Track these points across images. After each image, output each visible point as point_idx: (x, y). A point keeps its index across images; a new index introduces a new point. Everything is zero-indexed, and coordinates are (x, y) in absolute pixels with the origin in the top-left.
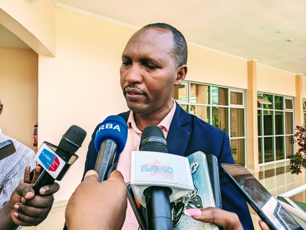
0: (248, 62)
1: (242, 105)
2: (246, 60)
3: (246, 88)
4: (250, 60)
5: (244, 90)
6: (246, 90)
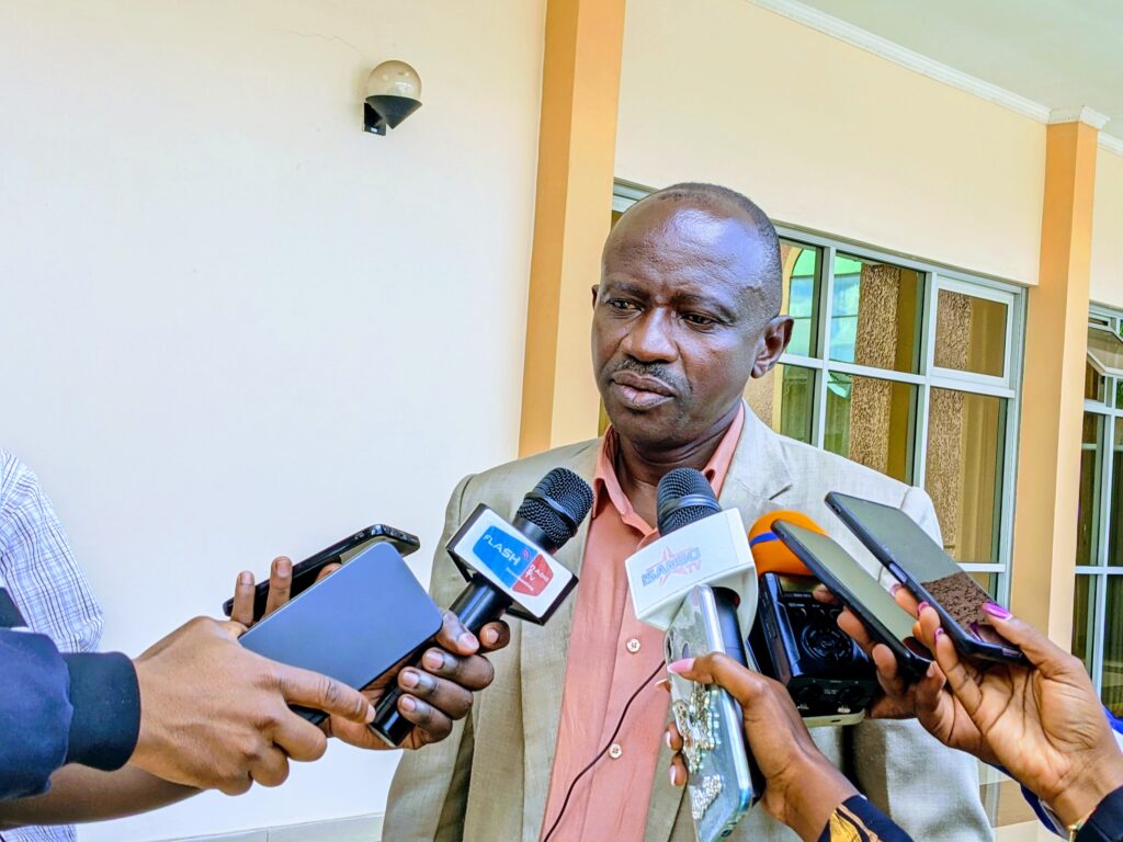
0: (1048, 126)
1: (1002, 374)
2: (1041, 113)
3: (1031, 278)
4: (1065, 117)
5: (1016, 289)
6: (1027, 288)
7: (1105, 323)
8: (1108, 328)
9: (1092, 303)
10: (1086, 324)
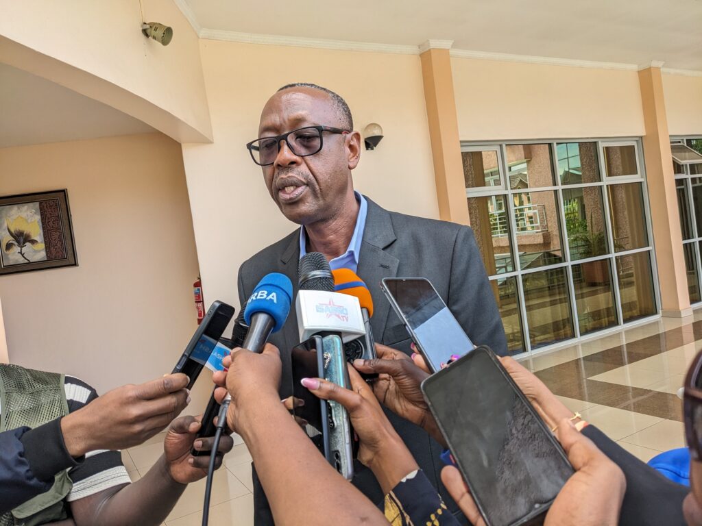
0: (639, 72)
1: (637, 173)
3: (643, 133)
4: (645, 66)
5: (637, 139)
6: (641, 137)
7: (680, 142)
8: (681, 144)
9: (670, 136)
10: (669, 145)
